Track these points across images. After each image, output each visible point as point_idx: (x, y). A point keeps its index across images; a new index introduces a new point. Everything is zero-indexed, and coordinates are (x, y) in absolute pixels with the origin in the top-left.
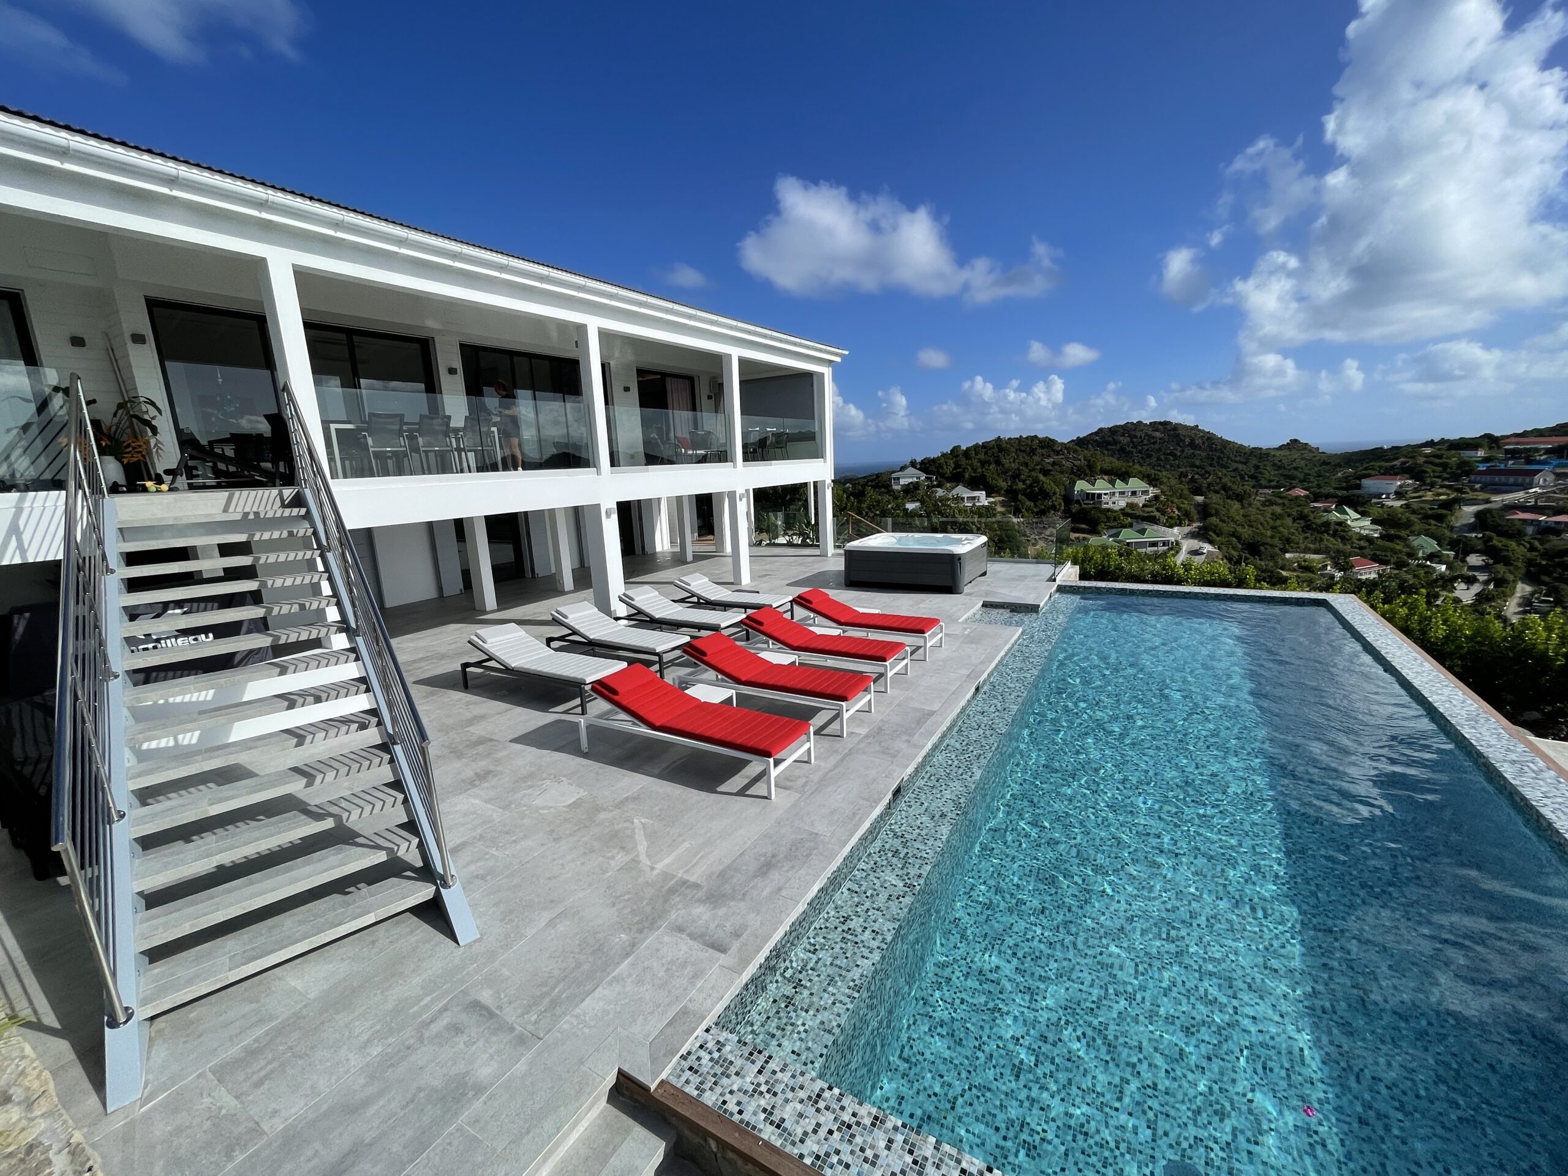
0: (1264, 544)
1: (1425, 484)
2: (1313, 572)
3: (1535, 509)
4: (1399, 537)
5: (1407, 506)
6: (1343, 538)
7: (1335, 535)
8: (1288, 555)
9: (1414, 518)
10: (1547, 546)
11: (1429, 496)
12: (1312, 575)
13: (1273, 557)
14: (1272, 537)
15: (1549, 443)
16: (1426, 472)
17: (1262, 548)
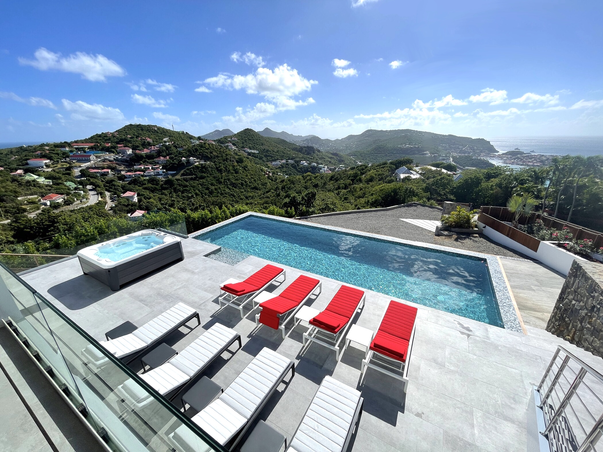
0: (4, 195)
1: (55, 162)
2: (36, 203)
3: (95, 168)
4: (61, 184)
5: (54, 171)
6: (39, 187)
7: (34, 186)
8: (19, 198)
9: (60, 175)
10: (106, 179)
11: (59, 166)
12: (37, 205)
13: (13, 201)
14: (6, 192)
15: (87, 145)
16: (53, 157)
17: (4, 198)
